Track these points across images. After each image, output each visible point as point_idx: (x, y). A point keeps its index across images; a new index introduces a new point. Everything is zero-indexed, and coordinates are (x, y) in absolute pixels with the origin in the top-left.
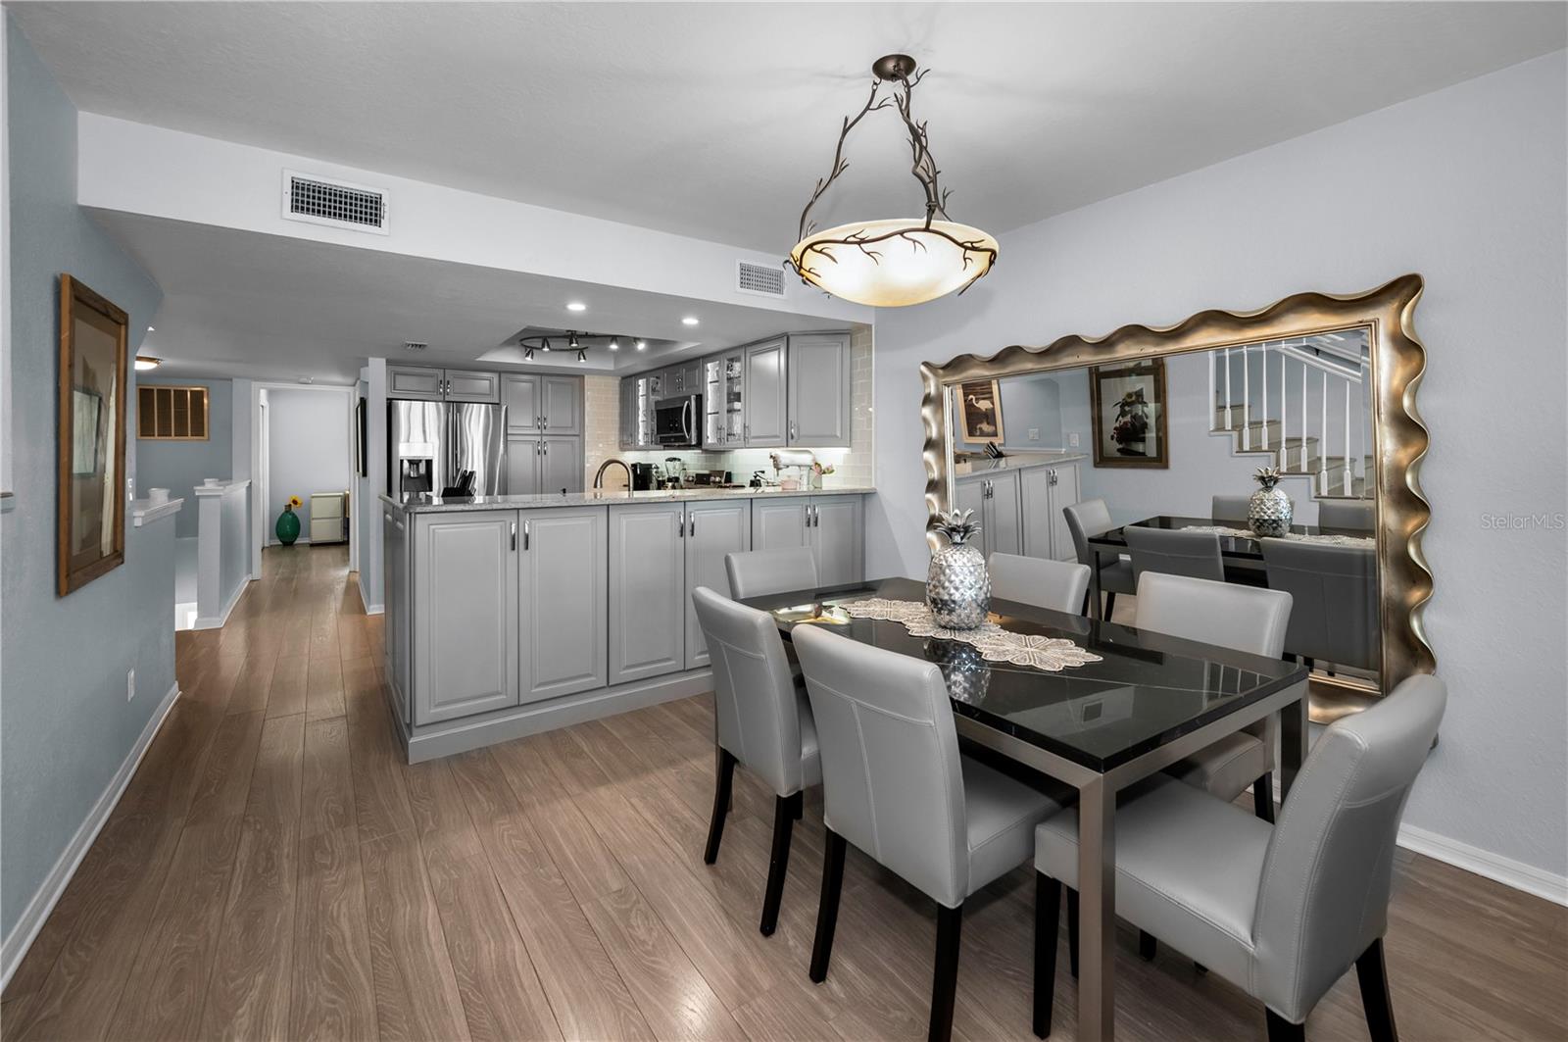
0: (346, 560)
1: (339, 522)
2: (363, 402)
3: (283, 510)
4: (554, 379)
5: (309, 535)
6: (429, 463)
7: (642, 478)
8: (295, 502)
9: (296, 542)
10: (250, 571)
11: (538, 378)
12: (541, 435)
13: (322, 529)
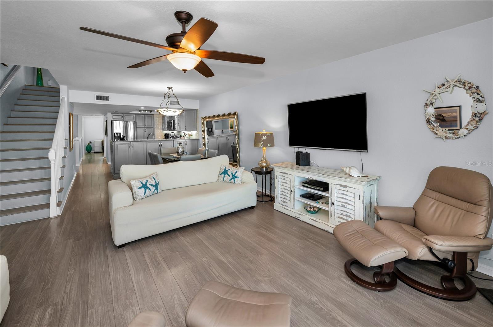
0: (103, 155)
1: (101, 147)
2: (106, 121)
3: (88, 144)
4: (147, 115)
5: (94, 150)
6: (120, 134)
7: (167, 136)
8: (90, 142)
9: (91, 152)
10: (82, 157)
11: (143, 115)
12: (145, 127)
13: (97, 149)
